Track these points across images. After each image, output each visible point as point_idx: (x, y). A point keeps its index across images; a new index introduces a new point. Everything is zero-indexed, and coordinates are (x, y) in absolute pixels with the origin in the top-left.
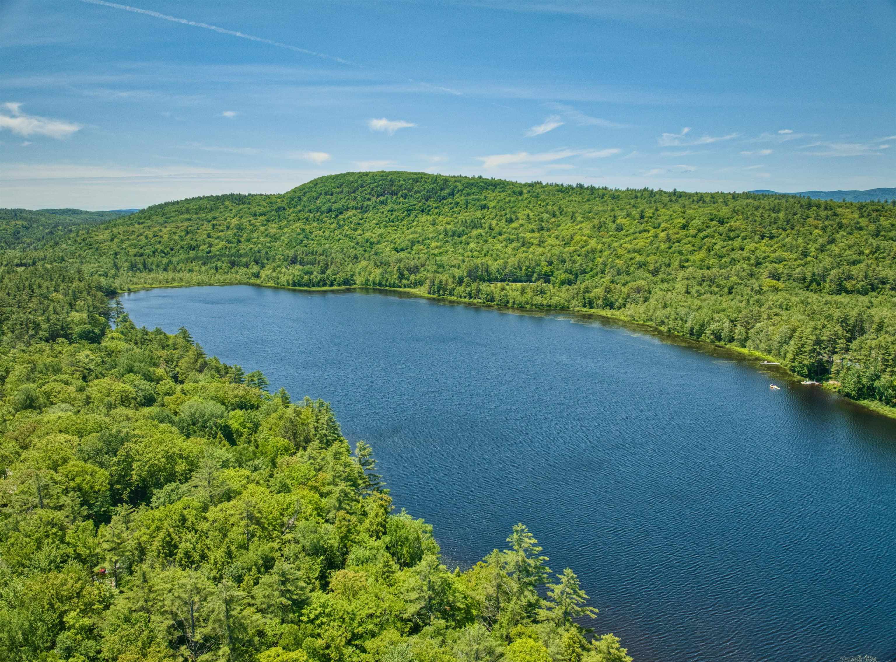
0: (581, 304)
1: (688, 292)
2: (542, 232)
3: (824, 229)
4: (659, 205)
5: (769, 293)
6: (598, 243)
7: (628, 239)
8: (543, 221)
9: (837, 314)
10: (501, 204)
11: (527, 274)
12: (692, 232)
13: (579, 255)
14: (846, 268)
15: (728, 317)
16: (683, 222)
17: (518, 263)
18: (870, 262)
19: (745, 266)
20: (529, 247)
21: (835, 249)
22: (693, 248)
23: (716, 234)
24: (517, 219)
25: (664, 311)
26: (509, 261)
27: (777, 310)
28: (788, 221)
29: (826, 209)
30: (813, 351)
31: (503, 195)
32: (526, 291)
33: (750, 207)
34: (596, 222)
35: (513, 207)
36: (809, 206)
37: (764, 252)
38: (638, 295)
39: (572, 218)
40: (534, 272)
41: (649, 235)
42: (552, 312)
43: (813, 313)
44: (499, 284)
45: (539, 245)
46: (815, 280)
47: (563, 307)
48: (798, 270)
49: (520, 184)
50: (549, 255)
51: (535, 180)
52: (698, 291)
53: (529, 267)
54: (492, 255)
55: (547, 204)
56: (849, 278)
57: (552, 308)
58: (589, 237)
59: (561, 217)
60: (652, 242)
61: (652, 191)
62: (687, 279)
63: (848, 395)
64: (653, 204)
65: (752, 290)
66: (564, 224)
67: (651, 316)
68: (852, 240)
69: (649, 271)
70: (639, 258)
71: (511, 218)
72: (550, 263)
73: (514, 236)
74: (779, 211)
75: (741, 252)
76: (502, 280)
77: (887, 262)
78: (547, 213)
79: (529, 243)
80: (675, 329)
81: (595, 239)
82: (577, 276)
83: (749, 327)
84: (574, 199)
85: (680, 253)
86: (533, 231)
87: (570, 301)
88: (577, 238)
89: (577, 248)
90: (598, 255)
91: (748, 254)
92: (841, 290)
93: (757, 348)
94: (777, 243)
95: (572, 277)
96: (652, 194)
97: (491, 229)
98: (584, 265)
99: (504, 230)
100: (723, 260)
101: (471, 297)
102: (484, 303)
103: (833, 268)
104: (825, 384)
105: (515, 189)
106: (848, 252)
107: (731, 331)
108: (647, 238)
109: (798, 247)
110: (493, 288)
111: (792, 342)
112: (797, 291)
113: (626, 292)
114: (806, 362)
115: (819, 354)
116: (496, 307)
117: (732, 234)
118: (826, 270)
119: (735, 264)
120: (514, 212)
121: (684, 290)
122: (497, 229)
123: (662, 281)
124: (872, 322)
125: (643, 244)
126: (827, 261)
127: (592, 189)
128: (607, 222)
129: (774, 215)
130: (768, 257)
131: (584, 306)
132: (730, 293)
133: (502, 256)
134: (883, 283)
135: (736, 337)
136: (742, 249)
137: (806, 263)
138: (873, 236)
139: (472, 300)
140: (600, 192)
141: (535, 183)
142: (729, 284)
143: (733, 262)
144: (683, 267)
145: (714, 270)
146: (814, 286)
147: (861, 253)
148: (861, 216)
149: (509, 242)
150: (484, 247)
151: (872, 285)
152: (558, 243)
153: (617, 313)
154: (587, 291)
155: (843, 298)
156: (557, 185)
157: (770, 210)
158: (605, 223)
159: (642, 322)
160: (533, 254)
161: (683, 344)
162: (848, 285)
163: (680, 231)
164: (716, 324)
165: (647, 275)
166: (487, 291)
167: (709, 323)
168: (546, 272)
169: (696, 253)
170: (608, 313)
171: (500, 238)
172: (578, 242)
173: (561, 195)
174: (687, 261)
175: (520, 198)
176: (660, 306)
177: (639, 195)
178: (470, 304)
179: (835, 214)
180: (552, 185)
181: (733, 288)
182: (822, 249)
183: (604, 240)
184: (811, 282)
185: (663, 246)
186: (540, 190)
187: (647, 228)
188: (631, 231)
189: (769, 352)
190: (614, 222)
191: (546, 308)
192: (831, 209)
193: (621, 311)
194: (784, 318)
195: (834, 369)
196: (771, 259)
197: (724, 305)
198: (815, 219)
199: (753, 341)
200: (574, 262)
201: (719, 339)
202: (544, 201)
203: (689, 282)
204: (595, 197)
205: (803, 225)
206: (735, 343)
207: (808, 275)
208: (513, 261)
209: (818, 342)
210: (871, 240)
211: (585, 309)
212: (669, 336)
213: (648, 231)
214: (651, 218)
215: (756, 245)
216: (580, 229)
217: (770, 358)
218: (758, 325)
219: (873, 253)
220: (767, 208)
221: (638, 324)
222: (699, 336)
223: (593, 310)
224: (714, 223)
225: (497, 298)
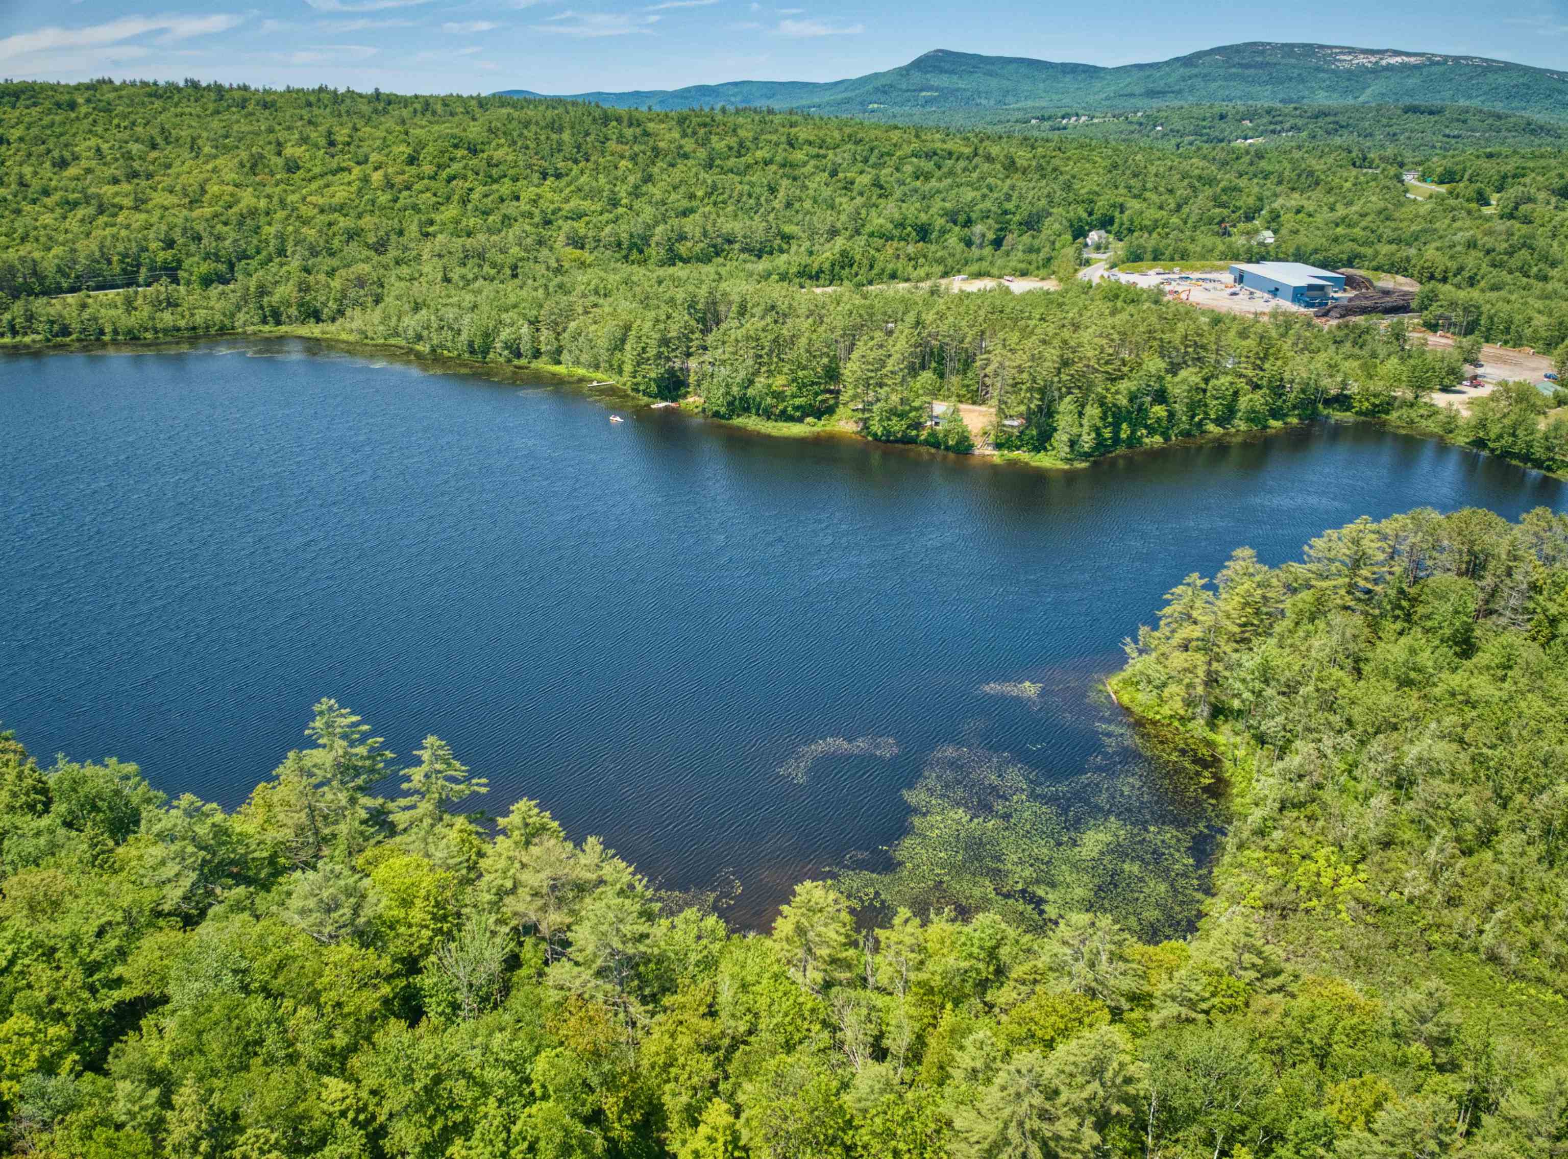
0: (256, 319)
1: (447, 280)
2: (136, 181)
3: (634, 158)
4: (356, 119)
5: (574, 272)
6: (258, 197)
7: (314, 186)
8: (132, 158)
9: (680, 295)
10: (35, 131)
11: (123, 270)
12: (428, 169)
13: (226, 224)
14: (675, 222)
15: (524, 316)
16: (409, 150)
17: (101, 250)
18: (707, 209)
19: (528, 228)
20: (115, 215)
21: (655, 191)
22: (434, 199)
23: (470, 173)
24: (76, 158)
25: (417, 317)
26: (78, 246)
27: (593, 298)
28: (579, 147)
29: (630, 125)
30: (659, 356)
31: (34, 111)
32: (136, 304)
33: (515, 123)
34: (244, 155)
35: (62, 135)
36: (606, 119)
37: (552, 202)
38: (362, 292)
39: (192, 148)
40: (139, 266)
41: (352, 177)
42: (202, 341)
43: (647, 298)
44: (70, 298)
45: (136, 208)
46: (635, 244)
47: (221, 329)
48: (608, 230)
49: (67, 86)
50: (164, 228)
51: (97, 76)
52: (463, 277)
53: (126, 256)
54: (37, 240)
55: (133, 123)
56: (682, 238)
57: (201, 332)
58: (236, 186)
59: (169, 147)
60: (360, 190)
61: (335, 92)
62: (440, 256)
63: (716, 414)
64: (345, 118)
65: (548, 269)
66: (178, 162)
67: (396, 329)
68: (677, 174)
69: (369, 247)
70: (344, 223)
71: (62, 157)
72: (170, 244)
73: (76, 195)
74: (561, 130)
75: (515, 203)
76: (73, 290)
77: (730, 208)
78: (136, 141)
79: (114, 206)
80: (442, 346)
81: (250, 189)
82: (232, 267)
83: (560, 329)
84: (188, 110)
85: (416, 208)
86: (115, 181)
87: (233, 315)
88: (213, 189)
89: (218, 209)
90: (263, 220)
91: (528, 207)
92: (673, 258)
93: (577, 362)
94: (568, 185)
95: (222, 268)
96: (336, 98)
97: (23, 184)
98: (242, 242)
99: (53, 183)
100: (491, 218)
101: (15, 333)
102: (48, 340)
103: (657, 223)
104: (683, 403)
105: (58, 97)
106: (674, 196)
107: (535, 340)
108: (349, 183)
109: (601, 191)
110: (59, 307)
111: (628, 347)
112: (612, 265)
113: (339, 287)
114: (653, 375)
115: (668, 359)
116: (77, 344)
117: (495, 172)
118: (648, 227)
119: (510, 226)
120: (66, 145)
121: (440, 276)
122: (36, 185)
123: (397, 263)
124: (730, 303)
125: (345, 194)
126: (648, 213)
127: (219, 90)
128: (265, 153)
129: (554, 136)
130: (560, 209)
131: (264, 321)
132: (515, 276)
133: (61, 239)
134: (730, 242)
135: (543, 348)
136: (517, 198)
137: (617, 219)
138: (704, 167)
139: (18, 339)
140: (237, 95)
141: (98, 81)
142: (510, 261)
143: (508, 221)
144: (427, 235)
145: (481, 237)
146: (635, 255)
147: (692, 197)
148: (684, 135)
149: (67, 207)
150: (16, 225)
151: (714, 246)
152: (175, 200)
153: (330, 330)
154: (262, 291)
155: (680, 271)
156: (145, 84)
157: (546, 127)
158: (262, 157)
159: (382, 341)
160: (128, 227)
161: (464, 371)
162: (683, 249)
163: (407, 168)
164: (508, 331)
165: (366, 253)
166: (48, 314)
167: (496, 329)
168: (165, 261)
169: (443, 208)
170: (313, 330)
171: (48, 201)
172: (218, 198)
173: (158, 104)
174: (431, 223)
175: (73, 115)
176: (407, 307)
177: (312, 99)
178: (15, 347)
179: (646, 134)
180: (133, 84)
181: (516, 267)
182: (636, 193)
183: (268, 190)
184: (630, 249)
185: (384, 198)
186: (112, 96)
187: (344, 165)
188: (317, 170)
189: (597, 367)
190: (279, 154)
191: (187, 334)
192: (639, 125)
193: (338, 323)
194: (607, 309)
195: (692, 379)
196: (564, 213)
197: (512, 299)
198: (619, 142)
199: (570, 352)
200: (219, 238)
201: (519, 355)
202: (125, 116)
203: (445, 260)
204: (229, 106)
205: (603, 152)
206: (544, 358)
207: (624, 236)
208: (87, 248)
209: (665, 342)
210: (703, 175)
211: (267, 328)
212: (435, 360)
213: (349, 171)
214: (349, 144)
215: (538, 191)
216: (215, 170)
217: (599, 375)
218: (572, 325)
219: (709, 195)
220: (542, 124)
221: (375, 346)
222: (485, 352)
223: (283, 329)
224: (460, 153)
225: (75, 325)
